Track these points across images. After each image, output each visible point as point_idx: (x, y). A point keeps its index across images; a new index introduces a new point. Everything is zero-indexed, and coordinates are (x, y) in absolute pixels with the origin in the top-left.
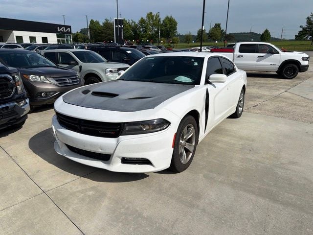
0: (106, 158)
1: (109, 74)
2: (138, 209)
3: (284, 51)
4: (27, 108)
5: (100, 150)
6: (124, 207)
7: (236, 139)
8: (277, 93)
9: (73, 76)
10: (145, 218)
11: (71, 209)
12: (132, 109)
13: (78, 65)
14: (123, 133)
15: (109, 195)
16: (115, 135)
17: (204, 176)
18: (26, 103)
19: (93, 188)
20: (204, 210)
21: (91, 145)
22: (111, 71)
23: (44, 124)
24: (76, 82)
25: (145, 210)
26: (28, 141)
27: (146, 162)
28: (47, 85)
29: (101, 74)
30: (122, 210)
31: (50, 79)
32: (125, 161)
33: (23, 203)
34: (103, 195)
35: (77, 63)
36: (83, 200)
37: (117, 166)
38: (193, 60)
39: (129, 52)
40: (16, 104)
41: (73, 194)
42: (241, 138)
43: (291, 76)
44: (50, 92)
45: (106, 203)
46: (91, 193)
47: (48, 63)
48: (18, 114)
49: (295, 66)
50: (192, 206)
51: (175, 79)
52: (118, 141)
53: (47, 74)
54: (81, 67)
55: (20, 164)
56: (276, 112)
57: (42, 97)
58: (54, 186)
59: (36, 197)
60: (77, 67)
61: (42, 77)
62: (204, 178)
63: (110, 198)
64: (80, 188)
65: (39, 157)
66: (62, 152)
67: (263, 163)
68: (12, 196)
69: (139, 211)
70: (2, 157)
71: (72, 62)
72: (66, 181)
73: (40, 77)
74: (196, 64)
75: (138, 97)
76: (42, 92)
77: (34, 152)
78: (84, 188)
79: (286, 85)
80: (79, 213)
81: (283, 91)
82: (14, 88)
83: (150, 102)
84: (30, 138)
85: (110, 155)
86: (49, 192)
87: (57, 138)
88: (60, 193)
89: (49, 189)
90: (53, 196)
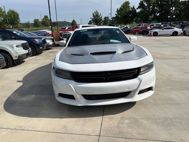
2: (163, 116)
5: (127, 90)
10: (174, 118)
11: (136, 135)
19: (123, 118)
29: (9, 50)
34: (135, 119)
36: (131, 127)
38: (114, 30)
39: (15, 32)
41: (118, 127)
52: (140, 80)
64: (116, 122)
65: (44, 118)
69: (166, 117)
70: (5, 133)
74: (118, 32)
80: (144, 134)
84: (4, 110)
85: (131, 91)
86: (102, 134)
87: (76, 94)
88: (110, 131)
89: (97, 133)
90: (110, 135)
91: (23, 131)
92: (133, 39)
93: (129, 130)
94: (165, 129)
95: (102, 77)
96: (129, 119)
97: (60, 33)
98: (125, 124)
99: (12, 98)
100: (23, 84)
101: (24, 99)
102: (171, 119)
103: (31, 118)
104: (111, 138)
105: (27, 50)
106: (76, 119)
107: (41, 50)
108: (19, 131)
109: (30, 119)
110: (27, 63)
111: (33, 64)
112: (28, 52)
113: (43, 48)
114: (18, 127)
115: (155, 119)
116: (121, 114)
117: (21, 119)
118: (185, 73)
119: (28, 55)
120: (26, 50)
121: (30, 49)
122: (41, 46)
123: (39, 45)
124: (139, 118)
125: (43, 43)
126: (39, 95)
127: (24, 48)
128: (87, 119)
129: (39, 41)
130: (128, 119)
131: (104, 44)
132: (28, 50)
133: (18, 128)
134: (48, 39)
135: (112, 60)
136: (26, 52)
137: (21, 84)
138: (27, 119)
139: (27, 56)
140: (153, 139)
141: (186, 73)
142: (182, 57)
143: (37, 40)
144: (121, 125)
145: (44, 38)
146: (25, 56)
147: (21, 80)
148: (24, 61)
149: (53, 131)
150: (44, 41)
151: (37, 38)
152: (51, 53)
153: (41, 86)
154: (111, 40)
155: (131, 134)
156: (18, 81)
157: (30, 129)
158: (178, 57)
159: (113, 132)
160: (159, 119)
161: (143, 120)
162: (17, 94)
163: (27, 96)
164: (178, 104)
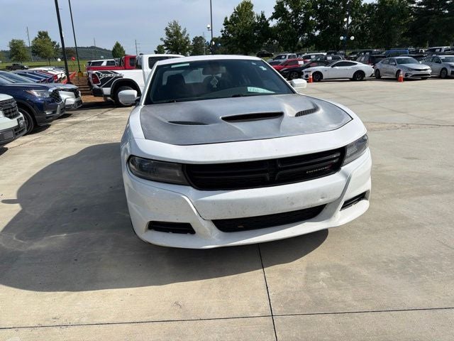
5: (320, 200)
15: (344, 263)
16: (335, 168)
25: (405, 252)
34: (340, 267)
41: (309, 290)
46: (323, 274)
52: (346, 175)
58: (262, 301)
63: (353, 265)
64: (299, 280)
78: (302, 277)
80: (372, 299)
85: (326, 205)
86: (276, 310)
87: (200, 219)
88: (292, 301)
89: (264, 308)
90: (297, 310)
92: (299, 85)
93: (336, 293)
94: (412, 283)
95: (263, 175)
96: (326, 268)
97: (93, 75)
98: (321, 283)
99: (3, 245)
100: (22, 206)
101: (40, 245)
102: (416, 260)
103: (77, 293)
104: (302, 318)
105: (15, 119)
106: (199, 283)
107: (47, 118)
108: (57, 330)
109: (74, 294)
110: (15, 154)
111: (33, 154)
112: (17, 124)
113: (54, 112)
114: (48, 320)
115: (384, 264)
116: (305, 258)
117: (48, 299)
118: (407, 158)
119: (17, 132)
120: (10, 118)
121: (21, 115)
122: (48, 109)
123: (41, 107)
124: (346, 264)
125: (53, 101)
126: (77, 233)
127: (6, 115)
128: (228, 279)
129: (42, 95)
130: (324, 269)
131: (239, 96)
132: (18, 120)
133: (48, 323)
134: (63, 90)
135: (281, 131)
136: (13, 123)
137: (17, 208)
138: (65, 295)
139: (16, 134)
140: (396, 308)
141: (410, 158)
142: (387, 125)
143: (35, 92)
144: (313, 285)
145: (55, 88)
146: (11, 134)
147: (13, 196)
148: (7, 149)
149: (150, 318)
150: (55, 96)
151: (36, 88)
152: (76, 125)
153: (75, 210)
154: (249, 88)
155: (343, 301)
156: (4, 201)
157: (84, 321)
158: (380, 126)
159: (302, 304)
160: (392, 262)
161: (358, 269)
162: (15, 235)
163: (45, 238)
164: (419, 226)
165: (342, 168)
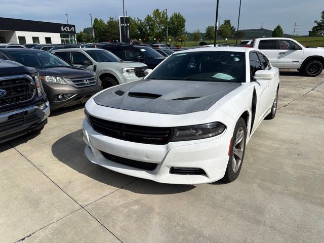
0: (151, 167)
1: (125, 74)
2: (196, 226)
3: (307, 47)
4: (47, 111)
5: (146, 159)
6: (178, 224)
7: (279, 143)
8: (304, 91)
9: (89, 76)
10: (207, 238)
11: (118, 228)
12: (181, 112)
13: (92, 65)
14: (173, 139)
15: (157, 210)
16: (164, 142)
17: (259, 186)
18: (47, 106)
19: (137, 202)
20: (273, 227)
21: (136, 152)
22: (128, 71)
23: (63, 129)
24: (94, 82)
25: (205, 228)
26: (51, 148)
27: (200, 172)
28: (64, 86)
29: (118, 75)
30: (178, 228)
31: (66, 80)
32: (174, 171)
33: (61, 221)
34: (150, 210)
35: (91, 63)
36: (129, 216)
37: (165, 177)
38: (233, 55)
39: (143, 50)
40: (37, 107)
41: (115, 209)
42: (284, 141)
43: (315, 73)
44: (67, 94)
45: (156, 219)
46: (136, 207)
47: (61, 63)
48: (39, 118)
49: (319, 62)
50: (258, 222)
51: (214, 77)
52: (167, 148)
53: (63, 75)
54: (95, 67)
55: (47, 174)
56: (310, 112)
57: (59, 99)
58: (92, 200)
59: (75, 213)
60: (91, 67)
61: (58, 78)
62: (259, 189)
63: (159, 213)
64: (122, 202)
65: (67, 166)
66: (97, 160)
67: (319, 170)
68: (47, 212)
69: (198, 229)
70: (26, 167)
71: (86, 62)
72: (105, 194)
73: (56, 78)
74: (237, 59)
75: (183, 97)
76: (59, 95)
77: (60, 160)
78: (126, 202)
79: (311, 83)
80: (128, 232)
81: (310, 89)
82: (35, 90)
83: (199, 102)
84: (52, 145)
85: (157, 164)
87: (91, 145)
88: (100, 208)
89: (87, 203)
90: (94, 212)
91: (38, 172)
93: (122, 218)
95: (116, 131)
98: (126, 210)
102: (200, 236)
104: (89, 216)
108: (36, 169)
115: (175, 224)
117: (51, 159)
120: (139, 77)
127: (136, 75)
130: (142, 205)
131: (190, 80)
133: (38, 166)
138: (55, 160)
144: (121, 209)
149: (56, 182)
155: (115, 223)
157: (44, 171)
159: (101, 212)
161: (156, 217)
165: (170, 143)
